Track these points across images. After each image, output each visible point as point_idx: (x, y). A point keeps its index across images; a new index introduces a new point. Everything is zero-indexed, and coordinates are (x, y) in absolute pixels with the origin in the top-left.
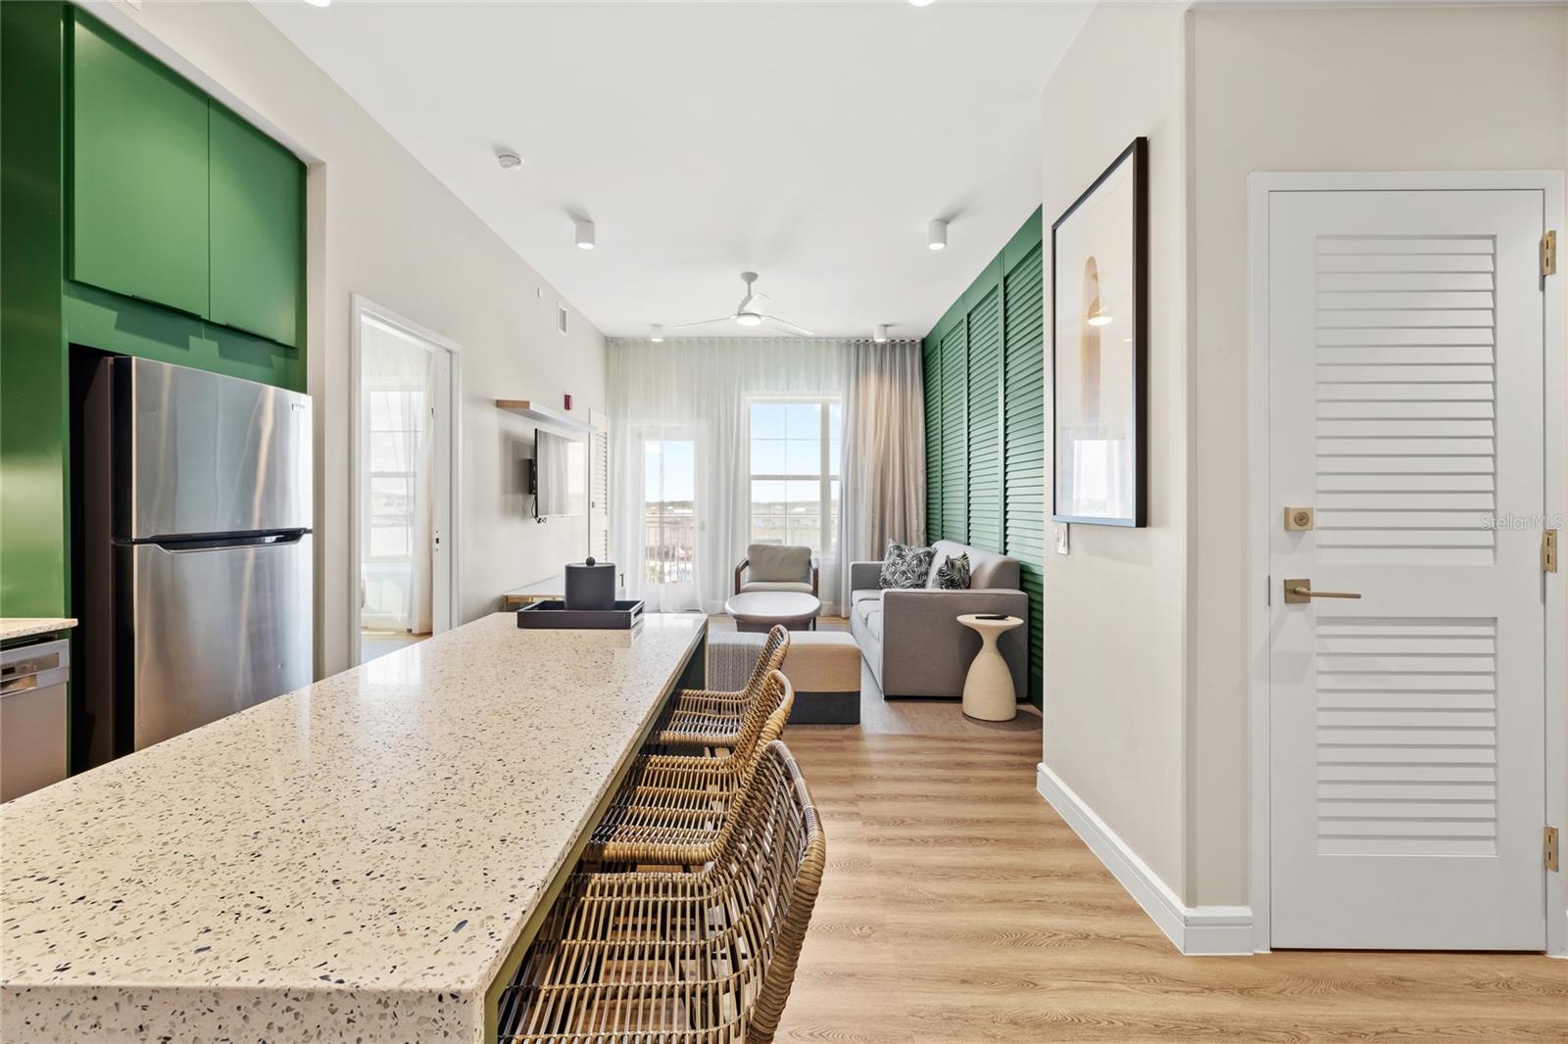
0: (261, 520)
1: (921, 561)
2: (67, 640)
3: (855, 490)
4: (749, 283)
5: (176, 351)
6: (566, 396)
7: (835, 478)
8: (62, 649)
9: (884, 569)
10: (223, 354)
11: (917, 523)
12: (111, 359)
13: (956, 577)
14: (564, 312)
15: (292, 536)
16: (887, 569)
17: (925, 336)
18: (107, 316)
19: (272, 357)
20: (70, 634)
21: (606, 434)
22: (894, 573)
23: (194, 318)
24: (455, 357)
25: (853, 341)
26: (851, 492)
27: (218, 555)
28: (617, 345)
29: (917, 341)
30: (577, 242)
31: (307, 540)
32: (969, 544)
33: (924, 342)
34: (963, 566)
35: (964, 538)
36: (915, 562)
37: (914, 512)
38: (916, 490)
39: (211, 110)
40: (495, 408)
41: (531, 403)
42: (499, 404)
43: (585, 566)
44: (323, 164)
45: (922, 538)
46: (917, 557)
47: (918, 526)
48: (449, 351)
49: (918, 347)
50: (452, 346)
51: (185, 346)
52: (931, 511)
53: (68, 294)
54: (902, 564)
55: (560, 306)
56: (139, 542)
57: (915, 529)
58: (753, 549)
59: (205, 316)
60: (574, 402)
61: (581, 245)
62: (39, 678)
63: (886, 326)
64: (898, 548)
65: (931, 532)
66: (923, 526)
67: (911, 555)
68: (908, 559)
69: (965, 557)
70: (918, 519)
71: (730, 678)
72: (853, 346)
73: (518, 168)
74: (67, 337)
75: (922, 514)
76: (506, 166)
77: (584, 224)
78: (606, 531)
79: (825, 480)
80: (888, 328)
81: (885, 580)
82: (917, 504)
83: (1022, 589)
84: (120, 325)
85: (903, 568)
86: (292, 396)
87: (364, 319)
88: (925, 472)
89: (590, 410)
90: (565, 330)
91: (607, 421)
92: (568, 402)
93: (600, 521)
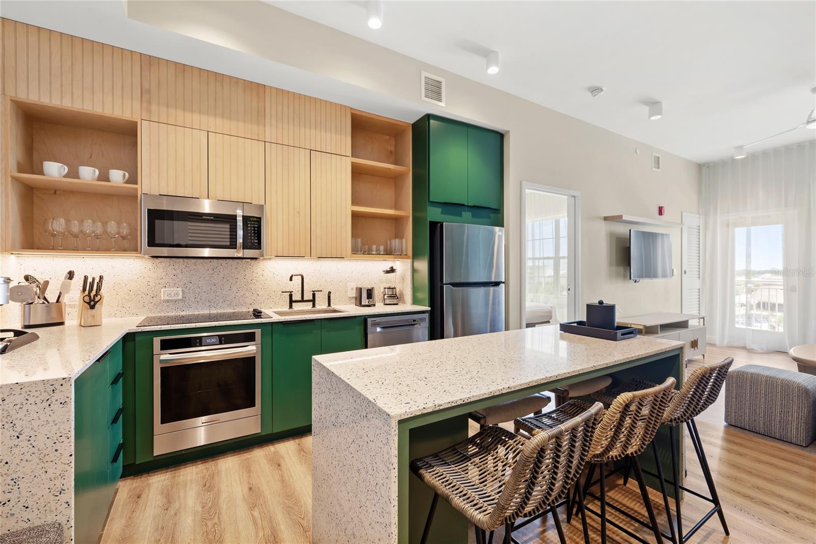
0: (495, 278)
2: (428, 314)
5: (458, 218)
6: (659, 207)
8: (426, 316)
10: (473, 216)
12: (439, 224)
14: (658, 157)
15: (497, 284)
18: (439, 210)
19: (491, 215)
20: (429, 312)
21: (699, 226)
23: (463, 205)
24: (577, 199)
27: (482, 290)
28: (708, 167)
30: (650, 117)
31: (503, 285)
39: (469, 129)
40: (604, 221)
41: (623, 216)
42: (606, 219)
43: (598, 304)
44: (509, 131)
48: (574, 197)
50: (575, 193)
51: (461, 216)
53: (429, 206)
55: (654, 154)
56: (446, 284)
59: (466, 204)
60: (666, 211)
61: (653, 118)
62: (421, 324)
71: (763, 400)
73: (602, 93)
74: (429, 219)
76: (595, 96)
77: (654, 105)
78: (699, 289)
84: (442, 213)
86: (497, 229)
87: (527, 191)
89: (682, 213)
90: (658, 168)
91: (700, 218)
92: (661, 211)
93: (692, 283)
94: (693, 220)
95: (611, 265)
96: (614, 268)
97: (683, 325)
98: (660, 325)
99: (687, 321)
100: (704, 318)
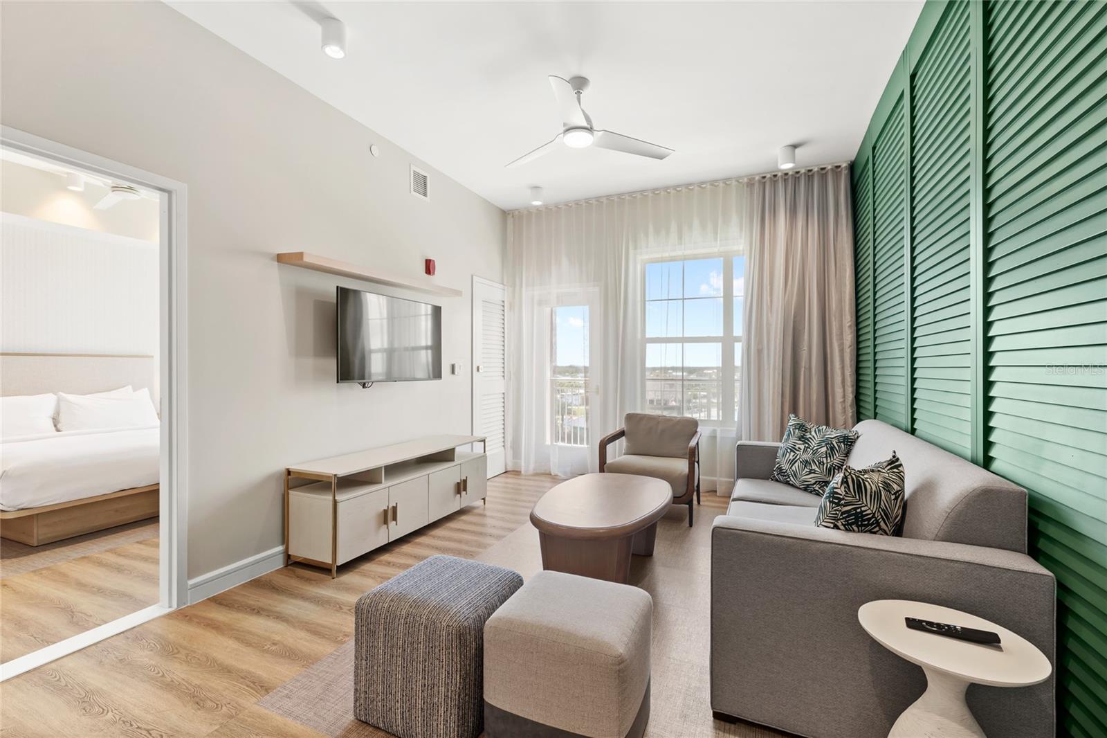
1: (832, 449)
3: (760, 352)
4: (579, 93)
6: (427, 260)
7: (738, 339)
9: (780, 454)
11: (842, 394)
13: (869, 507)
14: (424, 176)
16: (784, 455)
17: (853, 159)
21: (503, 302)
22: (793, 462)
24: (173, 198)
25: (757, 178)
26: (756, 355)
29: (844, 165)
30: (323, 47)
32: (913, 431)
33: (852, 167)
34: (887, 486)
35: (905, 421)
36: (824, 449)
37: (838, 379)
38: (842, 351)
40: (276, 263)
42: (280, 258)
45: (850, 412)
46: (827, 442)
47: (844, 396)
49: (845, 174)
52: (861, 378)
54: (805, 450)
55: (413, 168)
57: (839, 399)
58: (630, 418)
60: (439, 268)
61: (331, 50)
63: (795, 146)
64: (801, 427)
65: (862, 404)
66: (850, 397)
67: (818, 438)
68: (813, 444)
69: (894, 463)
70: (844, 387)
72: (757, 186)
75: (850, 381)
77: (327, 22)
79: (727, 342)
80: (797, 151)
81: (780, 469)
82: (843, 368)
83: (1034, 553)
85: (806, 457)
88: (854, 328)
89: (472, 276)
90: (425, 194)
91: (504, 290)
92: (429, 267)
93: (491, 385)
94: (491, 290)
95: (298, 352)
96: (310, 362)
97: (445, 457)
98: (385, 467)
99: (453, 450)
100: (484, 441)
